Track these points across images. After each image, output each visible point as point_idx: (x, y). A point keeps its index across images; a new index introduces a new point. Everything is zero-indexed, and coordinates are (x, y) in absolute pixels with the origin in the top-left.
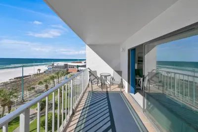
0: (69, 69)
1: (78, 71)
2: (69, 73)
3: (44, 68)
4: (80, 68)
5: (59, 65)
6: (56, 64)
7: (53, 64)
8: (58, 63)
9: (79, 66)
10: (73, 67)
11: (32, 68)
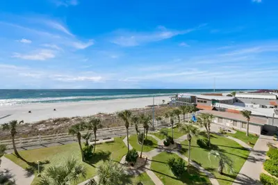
0: (197, 103)
1: (214, 109)
2: (198, 110)
3: (168, 99)
4: (217, 105)
5: (183, 97)
6: (180, 95)
7: (177, 96)
8: (182, 94)
9: (218, 101)
10: (205, 101)
11: (158, 98)
